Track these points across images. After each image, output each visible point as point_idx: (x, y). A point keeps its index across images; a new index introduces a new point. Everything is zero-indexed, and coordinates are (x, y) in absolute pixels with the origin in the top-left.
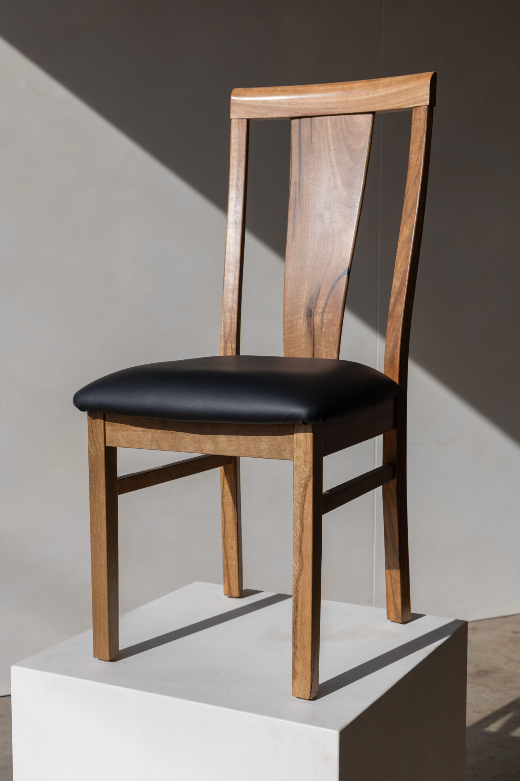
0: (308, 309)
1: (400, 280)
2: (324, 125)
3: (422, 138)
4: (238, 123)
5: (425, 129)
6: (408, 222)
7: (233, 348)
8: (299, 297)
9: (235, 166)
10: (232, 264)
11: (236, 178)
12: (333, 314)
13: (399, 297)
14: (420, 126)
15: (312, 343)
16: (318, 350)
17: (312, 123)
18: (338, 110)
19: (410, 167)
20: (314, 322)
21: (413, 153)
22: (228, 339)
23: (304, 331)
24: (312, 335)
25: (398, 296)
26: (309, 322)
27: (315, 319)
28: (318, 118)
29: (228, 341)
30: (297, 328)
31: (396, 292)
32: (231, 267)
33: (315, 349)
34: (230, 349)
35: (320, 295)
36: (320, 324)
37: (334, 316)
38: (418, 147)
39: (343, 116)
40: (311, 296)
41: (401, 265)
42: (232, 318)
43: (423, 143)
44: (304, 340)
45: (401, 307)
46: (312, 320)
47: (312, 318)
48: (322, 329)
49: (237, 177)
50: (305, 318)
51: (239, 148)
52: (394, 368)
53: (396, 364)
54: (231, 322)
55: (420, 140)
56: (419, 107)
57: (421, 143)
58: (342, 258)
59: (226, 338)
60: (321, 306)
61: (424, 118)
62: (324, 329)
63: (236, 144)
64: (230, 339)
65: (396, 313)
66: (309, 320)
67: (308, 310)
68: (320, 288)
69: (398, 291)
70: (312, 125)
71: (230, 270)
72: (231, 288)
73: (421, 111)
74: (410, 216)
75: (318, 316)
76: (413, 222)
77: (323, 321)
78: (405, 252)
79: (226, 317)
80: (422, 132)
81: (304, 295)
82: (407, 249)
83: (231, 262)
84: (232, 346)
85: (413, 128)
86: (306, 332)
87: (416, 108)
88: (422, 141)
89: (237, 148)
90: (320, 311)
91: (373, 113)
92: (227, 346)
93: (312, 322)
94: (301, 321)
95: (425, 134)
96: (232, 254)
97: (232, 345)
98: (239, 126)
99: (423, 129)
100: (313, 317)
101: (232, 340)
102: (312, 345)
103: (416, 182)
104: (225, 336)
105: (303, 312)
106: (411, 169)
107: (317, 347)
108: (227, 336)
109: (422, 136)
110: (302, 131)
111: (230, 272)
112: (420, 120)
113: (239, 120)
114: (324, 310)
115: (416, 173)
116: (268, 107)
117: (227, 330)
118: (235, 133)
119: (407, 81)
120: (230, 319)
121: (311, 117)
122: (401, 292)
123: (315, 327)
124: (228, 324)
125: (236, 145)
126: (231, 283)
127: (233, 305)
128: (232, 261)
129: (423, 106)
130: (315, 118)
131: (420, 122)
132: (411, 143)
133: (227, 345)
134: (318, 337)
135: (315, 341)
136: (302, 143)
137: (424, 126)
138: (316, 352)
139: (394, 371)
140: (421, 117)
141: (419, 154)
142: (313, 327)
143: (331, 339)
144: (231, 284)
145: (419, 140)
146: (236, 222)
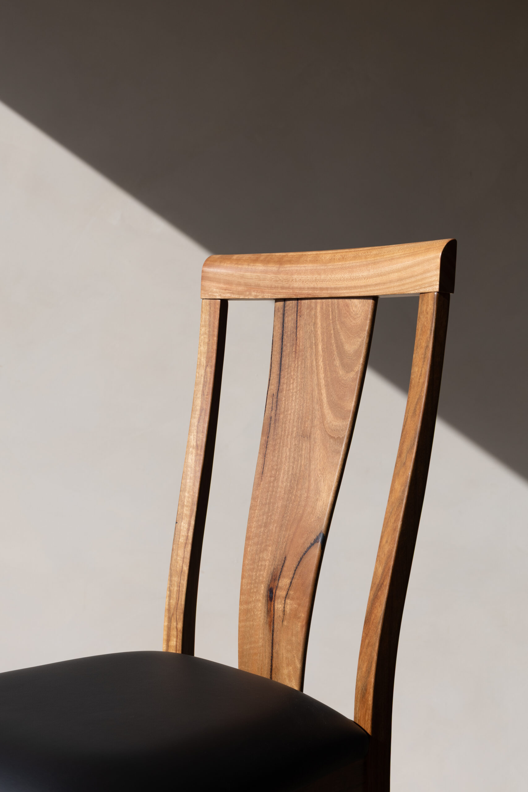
0: (269, 587)
1: (383, 565)
2: (313, 313)
3: (428, 342)
4: (210, 304)
5: (433, 329)
6: (401, 473)
7: (179, 630)
8: (259, 567)
9: (203, 365)
10: (187, 506)
11: (202, 382)
12: (298, 601)
13: (380, 593)
14: (427, 323)
15: (271, 641)
16: (277, 653)
17: (299, 308)
18: (329, 292)
19: (412, 385)
20: (274, 609)
21: (416, 364)
22: (173, 615)
23: (262, 621)
24: (272, 628)
25: (378, 592)
26: (269, 609)
27: (276, 604)
28: (306, 301)
29: (173, 619)
30: (255, 614)
31: (377, 583)
32: (185, 510)
33: (274, 651)
34: (175, 630)
35: (285, 568)
36: (281, 614)
37: (299, 605)
38: (422, 356)
39: (336, 300)
40: (274, 569)
41: (387, 542)
42: (181, 585)
43: (429, 349)
44: (261, 634)
45: (380, 610)
46: (272, 606)
47: (273, 603)
48: (284, 623)
49: (204, 381)
50: (264, 601)
51: (210, 340)
52: (366, 706)
53: (368, 701)
54: (179, 591)
55: (426, 345)
56: (427, 294)
57: (426, 349)
58: (317, 517)
59: (171, 615)
60: (284, 587)
61: (432, 311)
62: (285, 623)
63: (205, 334)
64: (175, 616)
65: (373, 618)
66: (269, 605)
67: (268, 590)
68: (285, 558)
69: (380, 582)
70: (298, 312)
71: (184, 515)
72: (182, 541)
73: (428, 300)
74: (405, 464)
75: (279, 601)
76: (407, 475)
77: (285, 610)
78: (393, 520)
79: (173, 582)
80: (429, 332)
81: (265, 565)
82: (395, 516)
83: (185, 503)
84: (178, 626)
85: (419, 326)
86: (264, 621)
87: (423, 294)
88: (427, 347)
89: (207, 340)
90: (283, 593)
91: (375, 298)
92: (171, 626)
93: (272, 608)
94: (260, 605)
95: (432, 336)
96: (189, 492)
97: (177, 624)
98: (210, 308)
99: (430, 328)
100: (274, 601)
101: (178, 617)
102: (271, 643)
103: (416, 411)
104: (169, 610)
105: (262, 592)
106: (412, 389)
107: (276, 647)
108: (172, 611)
109: (428, 339)
110: (286, 320)
111: (184, 517)
112: (427, 313)
113: (211, 300)
114: (287, 593)
115: (418, 397)
116: (246, 285)
117: (173, 602)
118: (205, 319)
119: (414, 254)
120: (178, 587)
121: (297, 299)
122: (382, 586)
123: (276, 617)
124: (175, 593)
125: (206, 336)
126: (183, 534)
127: (182, 566)
128: (188, 502)
129: (431, 292)
130: (303, 301)
131: (427, 317)
132: (415, 348)
133: (171, 623)
134: (278, 633)
135: (275, 639)
136: (285, 337)
137: (431, 324)
138: (275, 655)
139: (366, 711)
140: (428, 310)
141: (422, 367)
142: (272, 616)
143: (294, 639)
144: (183, 536)
145: (424, 344)
146: (197, 445)
